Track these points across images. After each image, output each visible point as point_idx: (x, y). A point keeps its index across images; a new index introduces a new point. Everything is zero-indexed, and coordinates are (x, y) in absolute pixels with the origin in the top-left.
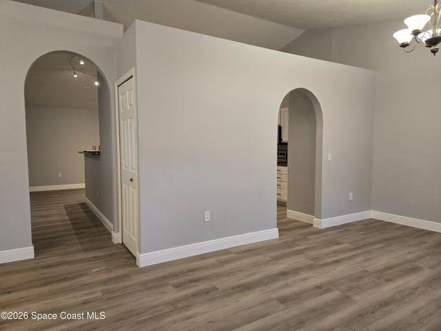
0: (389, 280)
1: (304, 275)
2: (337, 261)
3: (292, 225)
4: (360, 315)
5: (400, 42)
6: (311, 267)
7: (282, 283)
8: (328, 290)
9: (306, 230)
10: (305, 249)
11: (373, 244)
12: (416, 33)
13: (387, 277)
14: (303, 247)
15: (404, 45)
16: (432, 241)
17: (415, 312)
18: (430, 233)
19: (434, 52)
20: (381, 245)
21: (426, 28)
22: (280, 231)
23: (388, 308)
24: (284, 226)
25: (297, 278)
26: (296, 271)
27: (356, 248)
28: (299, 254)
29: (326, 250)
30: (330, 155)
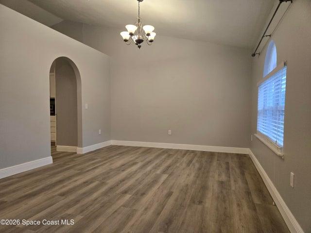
0: (123, 171)
1: (76, 179)
2: (95, 168)
3: (61, 155)
4: (111, 189)
5: (124, 38)
6: (79, 174)
7: (61, 186)
8: (92, 182)
9: (72, 156)
10: (73, 166)
11: (113, 157)
12: (131, 34)
13: (123, 169)
14: (72, 165)
15: (126, 41)
16: (141, 151)
17: (136, 180)
18: (140, 148)
19: (139, 47)
20: (118, 156)
21: (136, 33)
22: (53, 159)
23: (124, 182)
24: (56, 156)
25: (71, 181)
26: (69, 178)
27: (105, 160)
28: (68, 169)
29: (87, 164)
30: (86, 105)
